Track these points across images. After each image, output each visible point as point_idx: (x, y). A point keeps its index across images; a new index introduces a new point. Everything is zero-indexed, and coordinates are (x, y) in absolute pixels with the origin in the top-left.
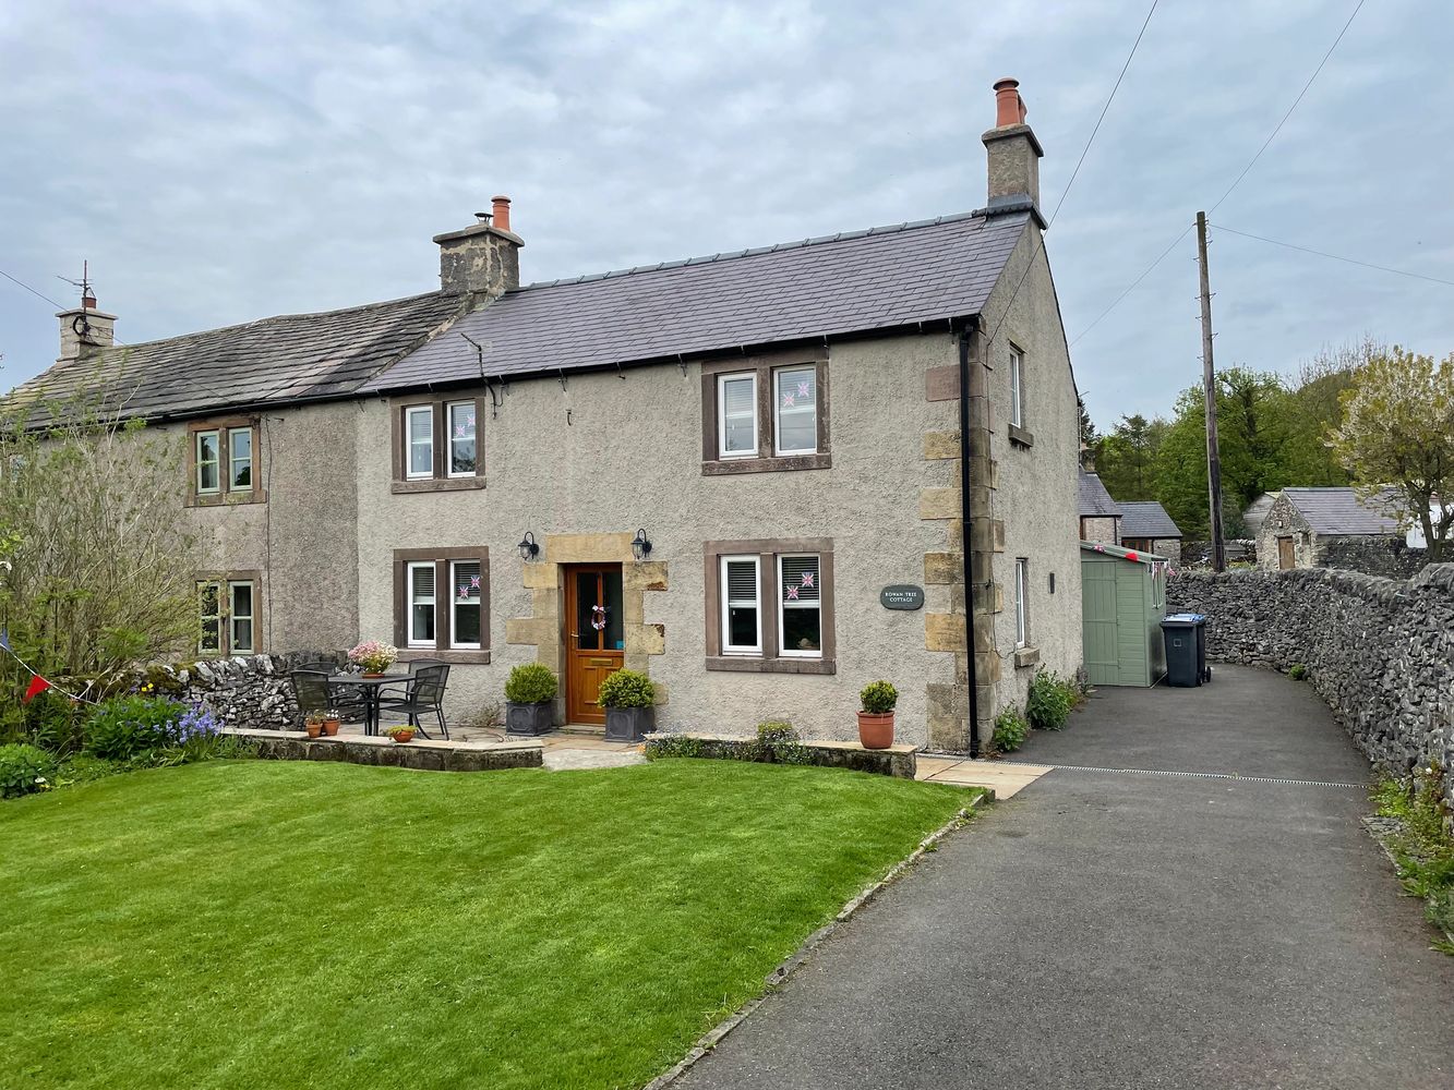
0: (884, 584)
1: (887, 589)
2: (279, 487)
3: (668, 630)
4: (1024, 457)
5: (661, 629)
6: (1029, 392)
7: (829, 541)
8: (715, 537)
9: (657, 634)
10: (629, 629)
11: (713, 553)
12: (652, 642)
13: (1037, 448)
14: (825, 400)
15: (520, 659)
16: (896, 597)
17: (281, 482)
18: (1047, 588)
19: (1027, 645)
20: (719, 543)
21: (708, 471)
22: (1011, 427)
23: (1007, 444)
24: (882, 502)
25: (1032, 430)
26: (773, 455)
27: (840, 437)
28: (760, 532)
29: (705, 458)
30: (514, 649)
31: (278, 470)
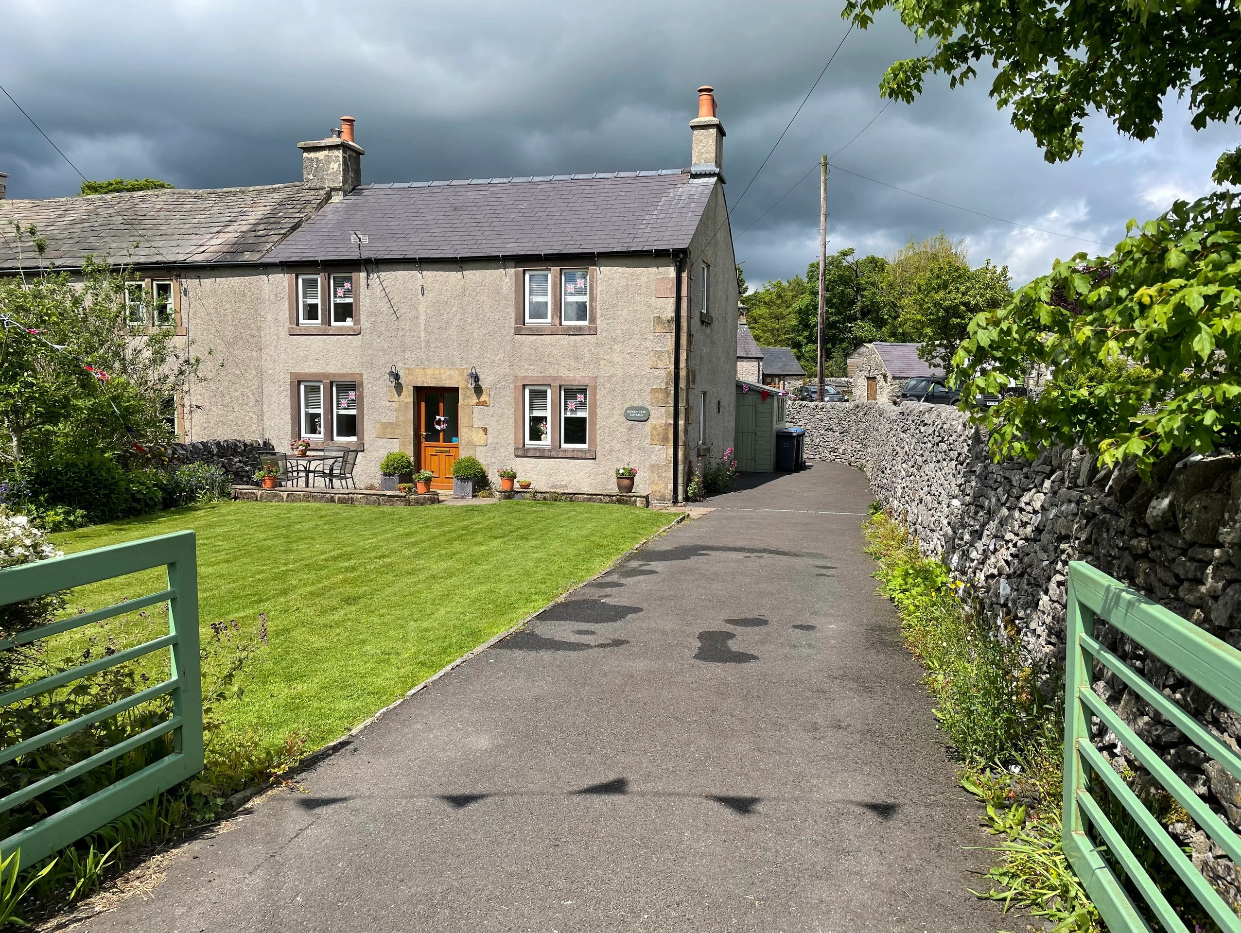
0: (626, 406)
1: (628, 409)
2: (197, 325)
3: (489, 431)
4: (708, 330)
5: (485, 430)
6: (712, 290)
7: (595, 379)
8: (522, 374)
9: (482, 433)
10: (463, 430)
11: (520, 384)
12: (478, 437)
13: (715, 324)
14: (595, 292)
15: (385, 448)
16: (633, 413)
17: (198, 321)
18: (716, 410)
19: (704, 443)
20: (525, 377)
21: (518, 332)
22: (701, 313)
23: (699, 323)
24: (627, 356)
25: (713, 314)
26: (561, 324)
27: (603, 315)
28: (552, 372)
29: (516, 323)
30: (381, 442)
31: (195, 313)
